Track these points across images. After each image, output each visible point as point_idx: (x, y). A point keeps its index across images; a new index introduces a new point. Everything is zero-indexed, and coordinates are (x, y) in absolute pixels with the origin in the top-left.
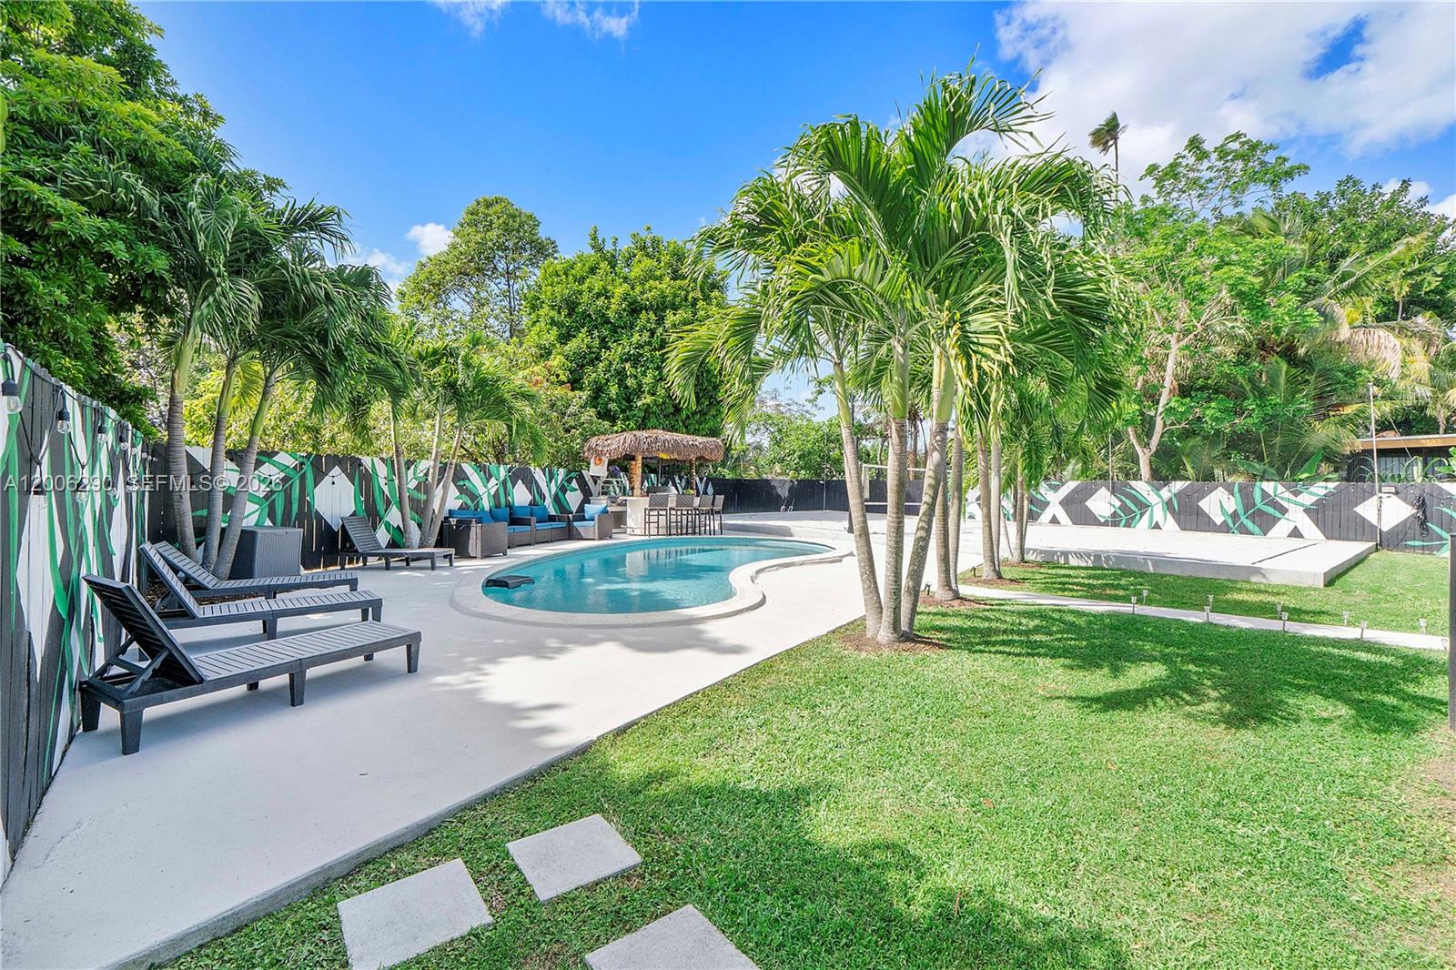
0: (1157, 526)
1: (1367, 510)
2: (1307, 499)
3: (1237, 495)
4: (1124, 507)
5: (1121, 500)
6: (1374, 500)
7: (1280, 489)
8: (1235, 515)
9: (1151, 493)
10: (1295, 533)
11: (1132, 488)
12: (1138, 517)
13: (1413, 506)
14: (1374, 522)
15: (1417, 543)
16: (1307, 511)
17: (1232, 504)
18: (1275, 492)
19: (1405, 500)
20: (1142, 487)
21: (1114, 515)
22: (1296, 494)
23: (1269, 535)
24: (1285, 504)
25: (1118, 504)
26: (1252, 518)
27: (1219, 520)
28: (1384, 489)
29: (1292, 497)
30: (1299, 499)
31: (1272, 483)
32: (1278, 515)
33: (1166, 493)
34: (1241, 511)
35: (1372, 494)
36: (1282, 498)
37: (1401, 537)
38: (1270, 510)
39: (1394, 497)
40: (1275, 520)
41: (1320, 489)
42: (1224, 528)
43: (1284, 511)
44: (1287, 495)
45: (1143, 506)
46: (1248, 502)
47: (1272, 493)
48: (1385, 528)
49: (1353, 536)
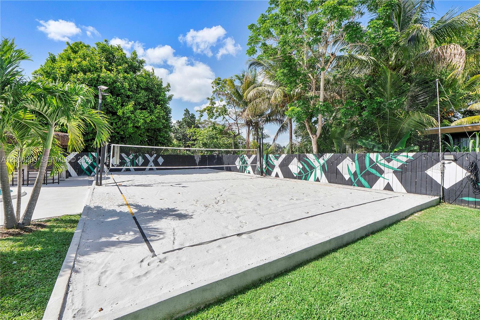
0: (318, 180)
1: (434, 173)
2: (396, 164)
3: (357, 161)
4: (304, 169)
5: (302, 165)
6: (439, 164)
7: (380, 157)
8: (355, 174)
9: (315, 160)
10: (388, 187)
11: (307, 158)
12: (310, 174)
13: (467, 170)
14: (439, 182)
15: (471, 199)
16: (395, 172)
17: (354, 167)
18: (377, 159)
19: (462, 166)
20: (311, 157)
21: (300, 173)
22: (389, 161)
23: (374, 187)
24: (382, 167)
25: (301, 167)
26: (364, 176)
27: (347, 177)
28: (446, 157)
29: (386, 163)
30: (391, 164)
31: (375, 154)
32: (378, 175)
33: (322, 161)
34: (358, 172)
35: (438, 161)
36: (380, 164)
37: (458, 193)
38: (373, 171)
39: (454, 164)
40: (376, 178)
41: (404, 157)
42: (349, 183)
43: (382, 172)
44: (383, 161)
45: (312, 168)
46: (362, 167)
47: (375, 160)
48: (447, 186)
49: (425, 192)
